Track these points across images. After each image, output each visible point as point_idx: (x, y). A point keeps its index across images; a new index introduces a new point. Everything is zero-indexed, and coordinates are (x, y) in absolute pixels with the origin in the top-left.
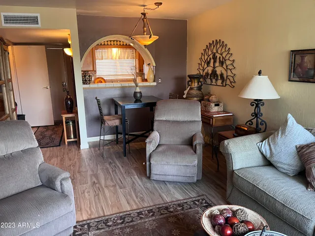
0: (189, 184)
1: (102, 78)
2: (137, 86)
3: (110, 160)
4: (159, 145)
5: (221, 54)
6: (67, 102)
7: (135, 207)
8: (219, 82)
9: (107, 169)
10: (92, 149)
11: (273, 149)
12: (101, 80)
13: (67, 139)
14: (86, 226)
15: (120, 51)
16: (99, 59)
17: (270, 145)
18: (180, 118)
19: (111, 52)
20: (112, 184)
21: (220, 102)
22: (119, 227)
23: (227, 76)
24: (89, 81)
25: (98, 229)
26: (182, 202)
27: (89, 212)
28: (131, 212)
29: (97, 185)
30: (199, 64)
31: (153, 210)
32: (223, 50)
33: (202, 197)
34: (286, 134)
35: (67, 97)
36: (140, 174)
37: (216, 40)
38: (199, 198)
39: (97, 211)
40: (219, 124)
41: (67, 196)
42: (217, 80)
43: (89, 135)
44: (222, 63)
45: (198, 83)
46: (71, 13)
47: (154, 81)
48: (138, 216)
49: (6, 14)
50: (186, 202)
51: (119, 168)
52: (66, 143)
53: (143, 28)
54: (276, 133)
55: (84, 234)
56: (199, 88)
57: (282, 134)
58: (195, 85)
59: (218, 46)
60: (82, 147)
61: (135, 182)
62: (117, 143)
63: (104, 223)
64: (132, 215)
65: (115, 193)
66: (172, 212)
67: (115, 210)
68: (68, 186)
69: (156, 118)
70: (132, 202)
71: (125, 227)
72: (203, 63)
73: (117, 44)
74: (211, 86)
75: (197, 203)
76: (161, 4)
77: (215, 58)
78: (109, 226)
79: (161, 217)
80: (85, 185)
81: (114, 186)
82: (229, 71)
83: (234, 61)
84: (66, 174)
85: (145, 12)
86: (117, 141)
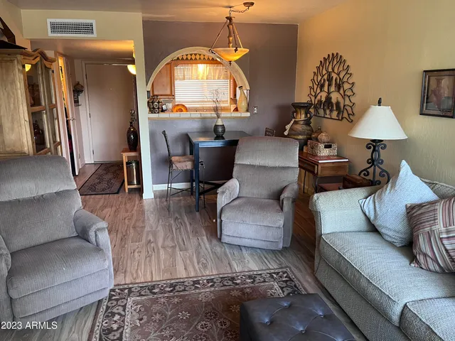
0: (273, 251)
1: (183, 106)
2: (218, 117)
3: (177, 215)
4: (238, 198)
5: (338, 74)
6: (130, 136)
7: (192, 274)
8: (335, 114)
9: (170, 226)
10: (158, 200)
11: (377, 209)
12: (181, 108)
13: (128, 185)
14: (126, 291)
15: (208, 68)
16: (180, 79)
17: (375, 203)
18: (269, 162)
19: (197, 69)
20: (171, 244)
21: (333, 143)
22: (166, 295)
23: (344, 106)
24: (158, 108)
25: (141, 295)
26: (255, 273)
27: (135, 276)
28: (186, 280)
29: (152, 245)
30: (311, 88)
31: (215, 280)
32: (341, 69)
33: (285, 270)
34: (396, 189)
35: (130, 129)
36: (211, 235)
37: (333, 54)
38: (280, 270)
39: (145, 275)
40: (327, 173)
41: (101, 250)
42: (331, 111)
43: (156, 182)
44: (339, 87)
45: (306, 114)
46: (134, 19)
47: (247, 111)
48: (193, 285)
49: (53, 20)
50: (261, 274)
51: (186, 226)
52: (127, 191)
53: (229, 37)
54: (385, 187)
55: (121, 299)
56: (307, 123)
57: (392, 187)
58: (302, 117)
59: (335, 62)
60: (145, 196)
61: (202, 244)
62: (192, 194)
63: (149, 289)
64: (186, 284)
65: (173, 256)
66: (237, 284)
67: (167, 276)
68: (104, 238)
69: (237, 161)
70: (191, 269)
71: (173, 297)
72: (315, 87)
73: (200, 58)
74: (324, 119)
75: (275, 276)
76: (252, 4)
77: (330, 80)
78: (155, 293)
79: (223, 288)
80: (137, 244)
81: (174, 247)
82: (347, 99)
83: (353, 84)
84: (103, 224)
85: (232, 16)
86: (191, 191)
